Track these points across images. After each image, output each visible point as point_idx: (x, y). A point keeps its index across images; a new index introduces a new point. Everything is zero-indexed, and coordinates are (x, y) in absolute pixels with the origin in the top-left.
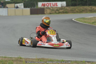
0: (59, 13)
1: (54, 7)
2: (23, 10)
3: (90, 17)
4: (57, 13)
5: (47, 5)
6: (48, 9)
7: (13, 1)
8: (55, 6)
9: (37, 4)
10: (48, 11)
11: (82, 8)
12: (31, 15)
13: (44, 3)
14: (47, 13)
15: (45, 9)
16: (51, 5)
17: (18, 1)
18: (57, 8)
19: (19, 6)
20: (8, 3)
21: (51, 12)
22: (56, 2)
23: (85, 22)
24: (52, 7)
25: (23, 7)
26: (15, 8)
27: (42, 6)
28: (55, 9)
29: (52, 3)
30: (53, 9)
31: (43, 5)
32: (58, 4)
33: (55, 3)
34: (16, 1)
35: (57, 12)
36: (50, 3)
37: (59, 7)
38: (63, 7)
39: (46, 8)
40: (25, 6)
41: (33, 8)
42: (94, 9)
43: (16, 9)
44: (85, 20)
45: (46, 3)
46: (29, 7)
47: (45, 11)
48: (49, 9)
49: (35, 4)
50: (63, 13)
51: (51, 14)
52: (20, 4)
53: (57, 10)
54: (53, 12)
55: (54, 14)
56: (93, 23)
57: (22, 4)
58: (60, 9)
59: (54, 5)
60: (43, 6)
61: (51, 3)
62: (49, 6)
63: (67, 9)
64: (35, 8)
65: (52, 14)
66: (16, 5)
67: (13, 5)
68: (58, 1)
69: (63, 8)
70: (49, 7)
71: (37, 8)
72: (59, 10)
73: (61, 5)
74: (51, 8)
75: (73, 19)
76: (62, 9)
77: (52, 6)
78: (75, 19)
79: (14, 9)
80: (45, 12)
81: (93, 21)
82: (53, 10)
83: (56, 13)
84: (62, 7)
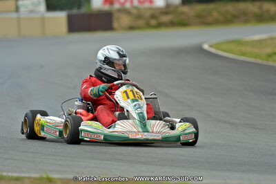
0: (160, 25)
1: (142, 6)
2: (43, 19)
3: (257, 37)
4: (153, 27)
5: (119, 2)
8: (147, 5)
10: (125, 20)
11: (230, 8)
14: (120, 26)
15: (116, 15)
16: (132, 2)
21: (133, 24)
23: (244, 54)
24: (136, 8)
25: (43, 7)
27: (104, 4)
28: (148, 14)
30: (139, 12)
35: (153, 22)
37: (158, 9)
38: (172, 5)
39: (119, 11)
40: (51, 7)
41: (75, 11)
42: (268, 11)
44: (244, 49)
46: (61, 9)
48: (127, 12)
50: (172, 24)
51: (132, 28)
53: (153, 17)
54: (141, 22)
55: (143, 28)
56: (270, 56)
58: (161, 13)
62: (128, 5)
63: (183, 13)
69: (172, 9)
74: (135, 11)
75: (206, 47)
76: (167, 13)
77: (136, 3)
78: (211, 46)
79: (14, 15)
80: (115, 25)
81: (268, 50)
82: (139, 17)
83: (148, 26)
84: (168, 6)
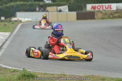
0: (114, 17)
1: (107, 10)
2: (67, 14)
4: (111, 18)
5: (98, 8)
6: (99, 13)
7: (55, 3)
8: (109, 9)
9: (85, 7)
10: (100, 15)
12: (78, 21)
13: (94, 5)
14: (98, 18)
15: (96, 13)
16: (103, 8)
17: (61, 3)
18: (111, 12)
19: (62, 10)
20: (49, 5)
21: (103, 17)
22: (109, 4)
24: (104, 10)
25: (67, 10)
26: (57, 11)
27: (91, 9)
28: (109, 13)
29: (104, 6)
30: (105, 12)
31: (93, 7)
32: (112, 7)
33: (108, 6)
34: (59, 3)
35: (111, 16)
36: (102, 6)
37: (114, 11)
38: (119, 9)
39: (97, 11)
40: (70, 10)
41: (80, 11)
43: (58, 13)
45: (97, 5)
46: (75, 11)
47: (96, 15)
48: (101, 12)
49: (83, 6)
50: (119, 17)
51: (103, 18)
52: (64, 7)
53: (111, 14)
54: (106, 16)
55: (107, 19)
57: (67, 6)
58: (115, 13)
59: (107, 7)
60: (94, 9)
61: (104, 4)
62: (101, 9)
64: (83, 11)
65: (105, 19)
66: (59, 8)
67: (54, 8)
68: (112, 2)
69: (119, 11)
70: (100, 11)
71: (85, 11)
72: (113, 15)
73: (117, 7)
74: (104, 12)
76: (117, 13)
77: (104, 8)
79: (56, 13)
80: (96, 17)
82: (106, 14)
83: (109, 17)
84: (117, 10)
